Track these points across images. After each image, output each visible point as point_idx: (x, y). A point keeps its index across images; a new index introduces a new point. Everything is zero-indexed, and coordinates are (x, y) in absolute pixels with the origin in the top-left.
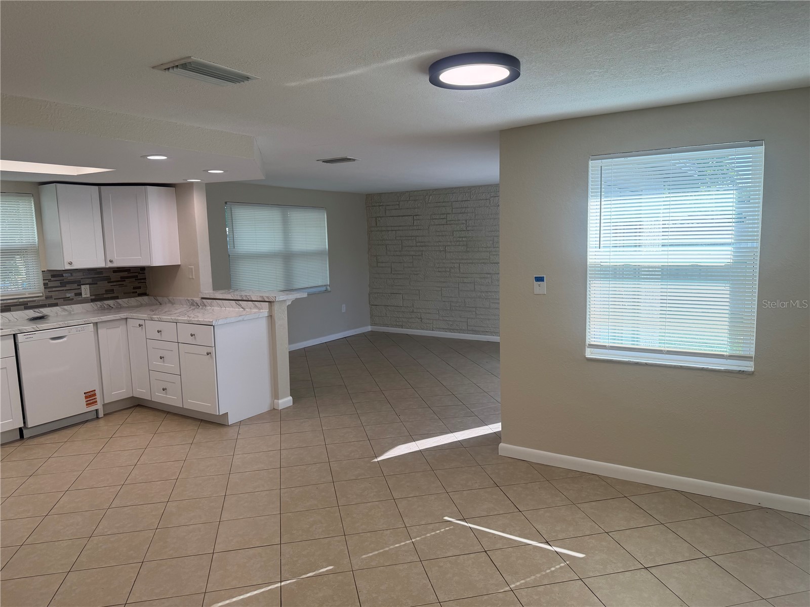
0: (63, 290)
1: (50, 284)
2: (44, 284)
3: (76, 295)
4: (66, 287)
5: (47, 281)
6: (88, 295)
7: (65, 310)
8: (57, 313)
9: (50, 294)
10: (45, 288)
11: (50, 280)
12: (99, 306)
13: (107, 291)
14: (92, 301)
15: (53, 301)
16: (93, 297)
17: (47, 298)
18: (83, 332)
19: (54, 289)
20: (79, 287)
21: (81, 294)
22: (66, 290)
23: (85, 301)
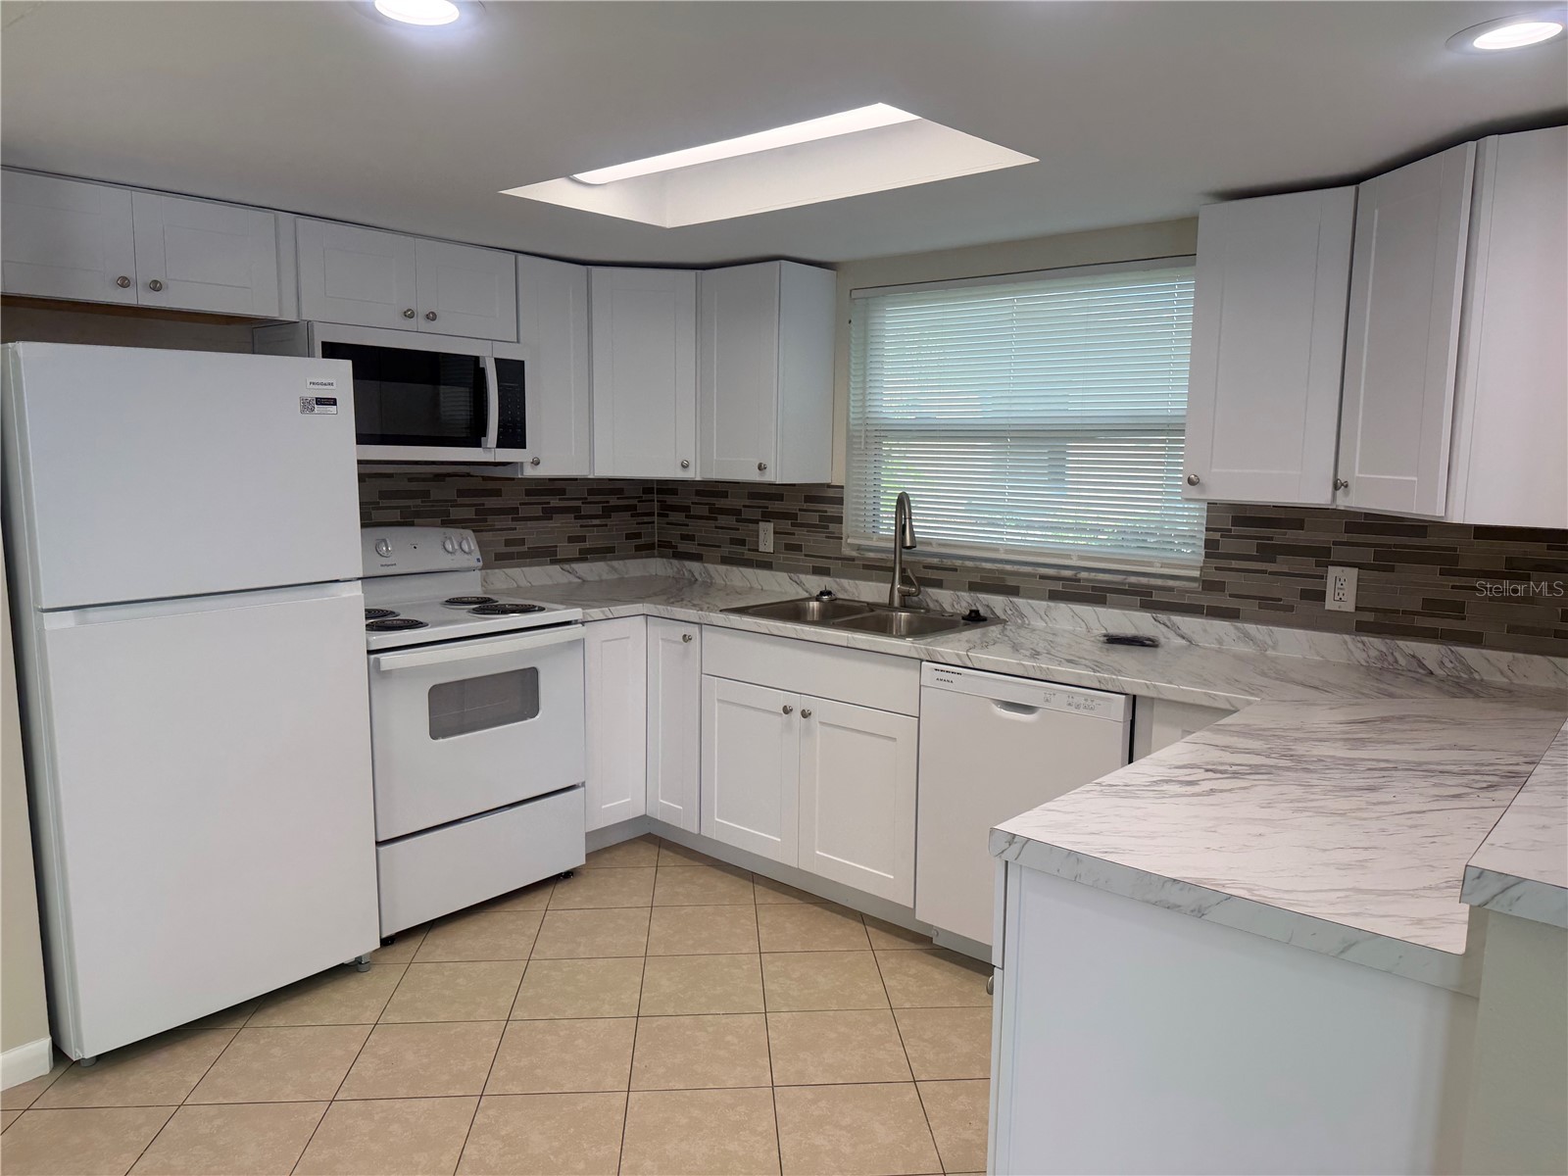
0: (1264, 572)
1: (1227, 546)
2: (1209, 544)
3: (1306, 595)
4: (1274, 561)
5: (1217, 536)
6: (1349, 606)
7: (1247, 636)
8: (1220, 642)
9: (1218, 577)
10: (1207, 555)
11: (1226, 533)
12: (1373, 653)
13: (1432, 606)
14: (1362, 628)
15: (1223, 601)
16: (1369, 617)
17: (1209, 586)
18: (1085, 712)
19: (1234, 564)
20: (1319, 571)
21: (1321, 596)
22: (1271, 573)
23: (1332, 623)
